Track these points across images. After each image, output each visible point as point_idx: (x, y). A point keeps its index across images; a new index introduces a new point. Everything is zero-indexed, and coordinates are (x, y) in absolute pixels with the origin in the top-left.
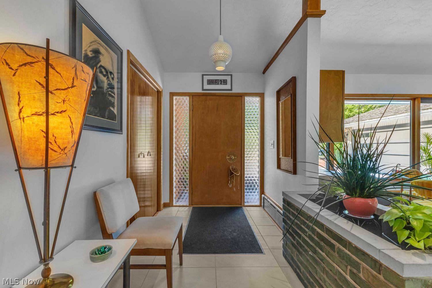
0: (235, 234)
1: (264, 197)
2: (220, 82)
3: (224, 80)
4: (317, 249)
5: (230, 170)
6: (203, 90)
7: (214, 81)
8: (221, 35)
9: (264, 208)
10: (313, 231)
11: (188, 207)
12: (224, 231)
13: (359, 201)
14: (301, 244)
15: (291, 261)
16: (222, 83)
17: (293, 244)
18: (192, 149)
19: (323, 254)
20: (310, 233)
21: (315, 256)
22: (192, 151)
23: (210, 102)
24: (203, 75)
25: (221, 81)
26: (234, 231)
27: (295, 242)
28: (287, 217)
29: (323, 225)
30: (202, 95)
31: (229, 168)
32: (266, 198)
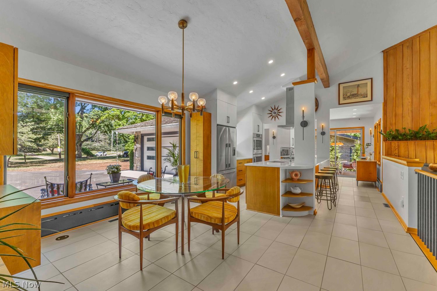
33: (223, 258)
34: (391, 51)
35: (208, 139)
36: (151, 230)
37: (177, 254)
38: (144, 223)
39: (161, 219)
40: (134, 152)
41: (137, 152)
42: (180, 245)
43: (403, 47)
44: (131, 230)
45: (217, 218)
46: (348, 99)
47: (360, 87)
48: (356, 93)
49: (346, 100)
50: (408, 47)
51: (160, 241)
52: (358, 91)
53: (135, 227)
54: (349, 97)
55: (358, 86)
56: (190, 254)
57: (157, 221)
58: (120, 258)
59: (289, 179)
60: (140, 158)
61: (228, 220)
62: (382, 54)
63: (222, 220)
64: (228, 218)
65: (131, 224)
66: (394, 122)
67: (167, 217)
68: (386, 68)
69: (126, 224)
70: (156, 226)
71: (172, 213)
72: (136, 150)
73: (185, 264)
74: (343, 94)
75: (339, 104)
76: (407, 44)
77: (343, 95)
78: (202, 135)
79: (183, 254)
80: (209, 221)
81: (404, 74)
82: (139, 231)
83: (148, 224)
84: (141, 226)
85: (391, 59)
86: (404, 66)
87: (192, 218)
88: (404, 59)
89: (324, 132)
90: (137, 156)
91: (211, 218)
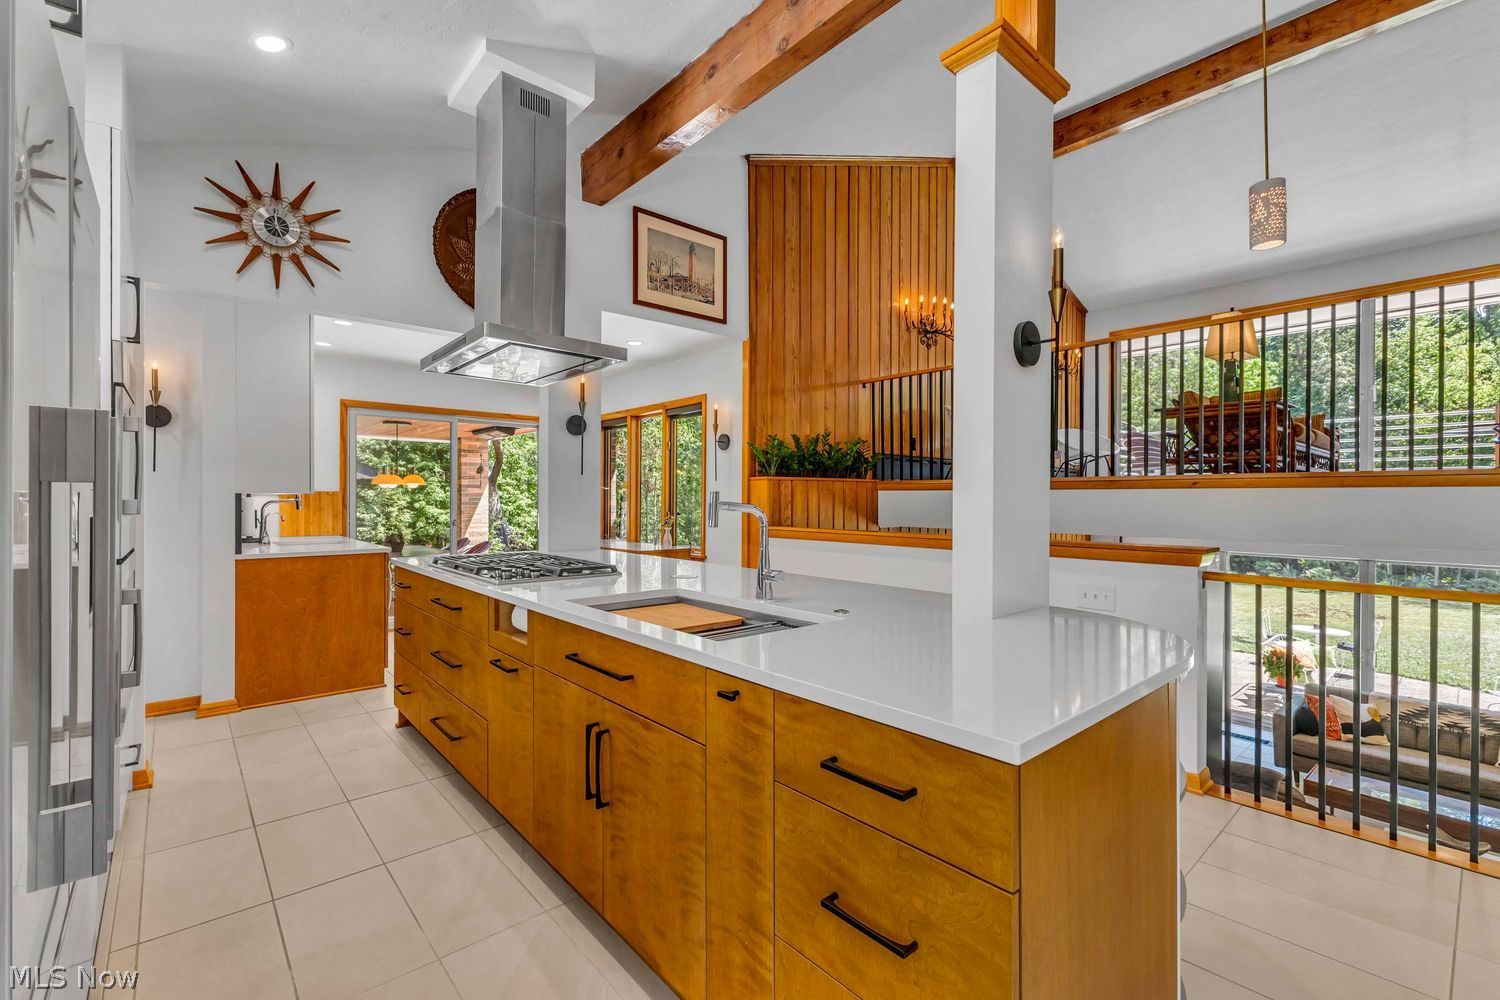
34: (765, 168)
43: (784, 172)
46: (663, 291)
47: (695, 254)
48: (686, 273)
49: (655, 292)
50: (793, 180)
52: (691, 270)
54: (665, 280)
55: (692, 249)
62: (746, 165)
66: (769, 412)
68: (754, 222)
74: (649, 260)
75: (636, 300)
76: (793, 172)
77: (650, 268)
81: (787, 261)
85: (764, 200)
86: (787, 236)
88: (787, 214)
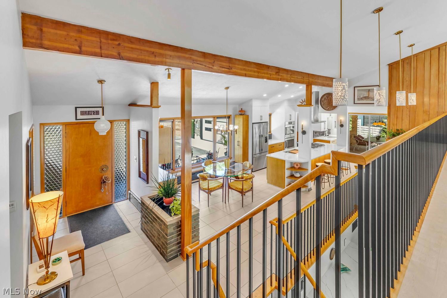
0: (111, 227)
1: (130, 193)
2: (92, 113)
3: (97, 111)
4: (153, 222)
5: (103, 180)
6: (76, 119)
7: (88, 112)
8: (103, 115)
9: (130, 200)
10: (152, 215)
11: (62, 219)
12: (103, 228)
13: (168, 199)
14: (148, 222)
15: (144, 231)
16: (95, 113)
17: (145, 222)
18: (66, 169)
19: (154, 224)
20: (151, 216)
21: (152, 225)
22: (66, 171)
23: (84, 128)
24: (76, 108)
25: (94, 112)
26: (110, 225)
27: (146, 221)
28: (143, 209)
29: (154, 213)
30: (75, 124)
31: (102, 178)
32: (132, 194)
33: (243, 207)
34: (395, 65)
35: (246, 133)
36: (211, 191)
37: (223, 203)
38: (210, 188)
39: (216, 187)
40: (195, 123)
41: (197, 124)
42: (224, 199)
43: (404, 62)
44: (204, 190)
45: (240, 189)
46: (361, 100)
47: (370, 91)
48: (367, 96)
49: (359, 101)
50: (407, 63)
51: (216, 196)
52: (369, 95)
53: (206, 189)
54: (362, 99)
55: (369, 90)
56: (229, 204)
57: (215, 188)
58: (199, 201)
59: (292, 168)
60: (199, 129)
61: (245, 190)
62: (388, 66)
63: (242, 189)
64: (246, 189)
65: (204, 187)
66: (396, 123)
67: (219, 186)
68: (390, 79)
69: (202, 187)
70: (214, 189)
71: (221, 184)
72: (196, 123)
73: (226, 207)
74: (358, 95)
75: (354, 103)
76: (407, 61)
77: (358, 97)
78: (242, 131)
79: (225, 203)
80: (237, 190)
81: (404, 85)
82: (207, 191)
83: (211, 188)
84: (208, 189)
85: (394, 72)
86: (404, 78)
87: (229, 187)
88: (405, 73)
89: (342, 124)
90: (197, 127)
91: (237, 188)
